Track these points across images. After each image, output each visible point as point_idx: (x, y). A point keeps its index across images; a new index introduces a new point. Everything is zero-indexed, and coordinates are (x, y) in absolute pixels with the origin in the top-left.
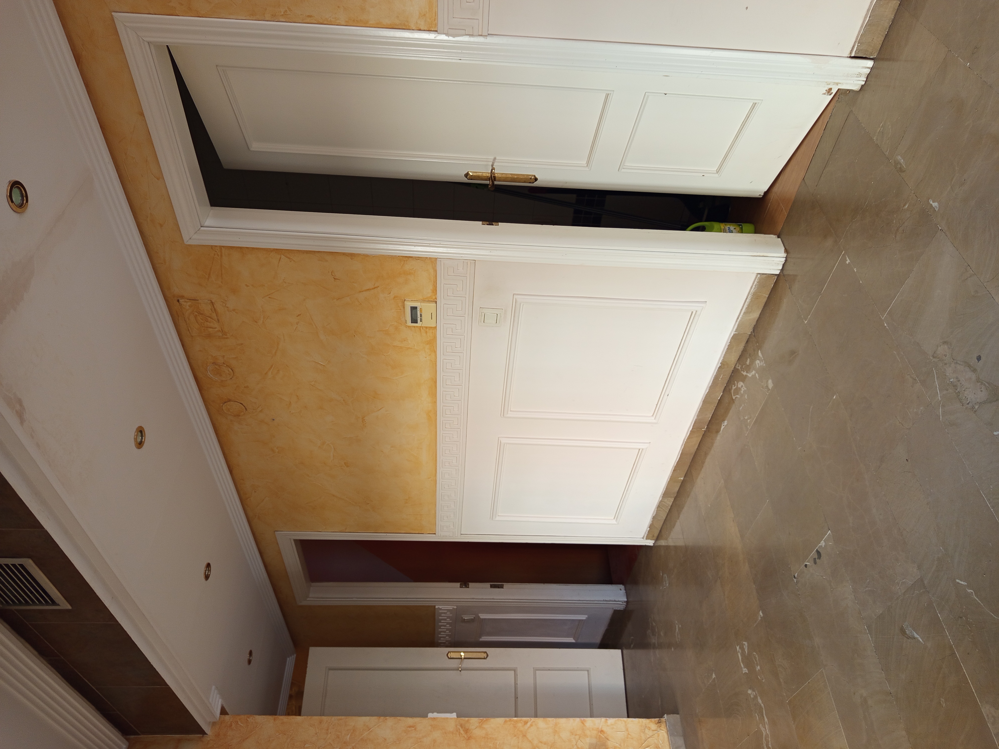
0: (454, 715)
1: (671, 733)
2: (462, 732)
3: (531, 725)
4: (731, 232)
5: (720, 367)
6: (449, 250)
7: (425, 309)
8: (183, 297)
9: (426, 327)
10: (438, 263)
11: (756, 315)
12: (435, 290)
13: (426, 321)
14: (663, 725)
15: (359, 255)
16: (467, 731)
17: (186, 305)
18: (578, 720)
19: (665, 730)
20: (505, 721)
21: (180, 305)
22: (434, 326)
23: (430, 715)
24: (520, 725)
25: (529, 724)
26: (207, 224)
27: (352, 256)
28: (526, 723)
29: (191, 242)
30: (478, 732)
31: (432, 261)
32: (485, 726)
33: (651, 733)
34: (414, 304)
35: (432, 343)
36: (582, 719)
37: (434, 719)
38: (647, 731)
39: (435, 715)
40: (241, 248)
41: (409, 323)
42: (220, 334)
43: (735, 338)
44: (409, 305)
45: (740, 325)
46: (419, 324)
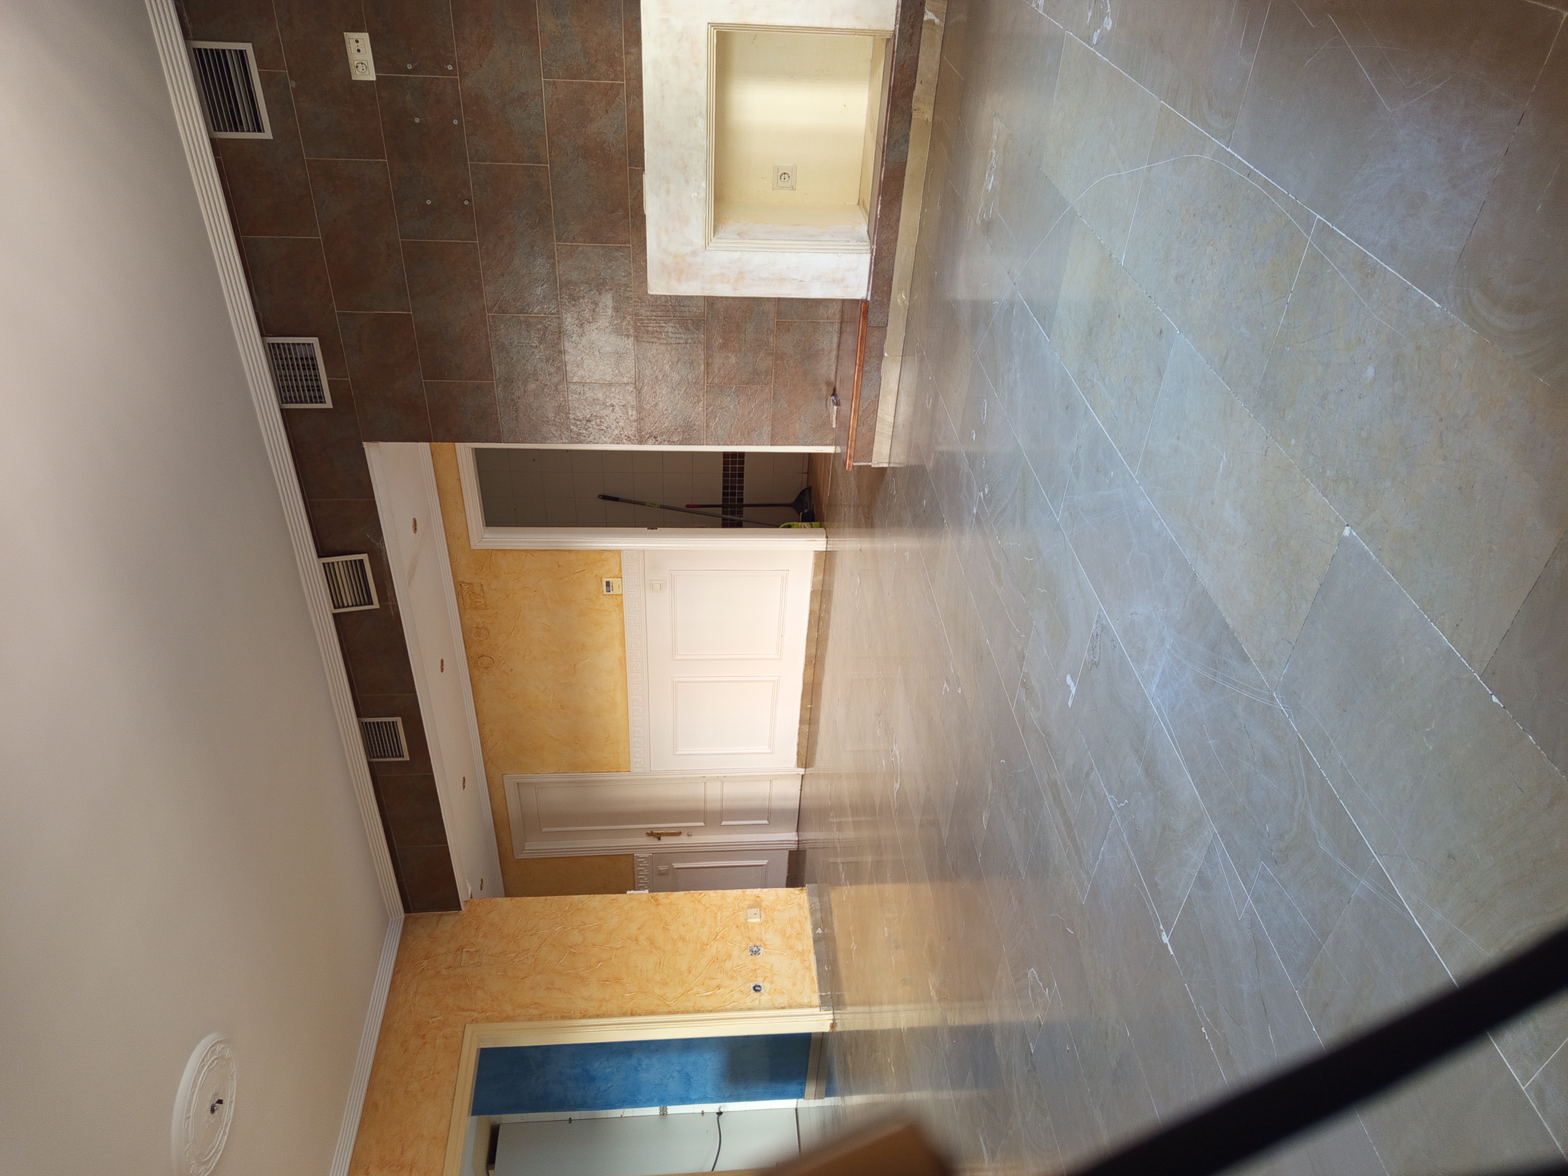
0: (647, 891)
1: (810, 895)
2: (652, 901)
3: (705, 895)
4: (805, 527)
5: (810, 614)
6: (629, 545)
7: (615, 582)
8: (464, 582)
9: (616, 595)
10: (622, 552)
11: (821, 577)
12: (620, 570)
13: (616, 590)
14: (804, 892)
15: (574, 550)
16: (656, 900)
17: (465, 587)
18: (740, 890)
19: (806, 894)
20: (685, 894)
21: (462, 587)
22: (621, 593)
23: (628, 892)
24: (696, 895)
25: (703, 895)
26: (485, 537)
27: (570, 551)
28: (701, 894)
29: (475, 548)
30: (665, 901)
31: (619, 552)
32: (670, 897)
33: (795, 896)
34: (608, 580)
35: (620, 605)
36: (744, 890)
37: (630, 894)
38: (792, 895)
39: (632, 892)
40: (504, 550)
41: (605, 593)
42: (484, 606)
43: (813, 593)
44: (605, 580)
45: (814, 584)
46: (611, 593)
